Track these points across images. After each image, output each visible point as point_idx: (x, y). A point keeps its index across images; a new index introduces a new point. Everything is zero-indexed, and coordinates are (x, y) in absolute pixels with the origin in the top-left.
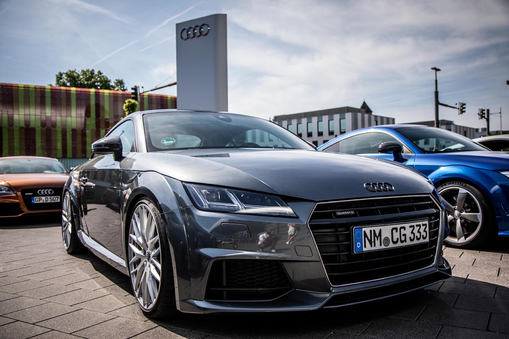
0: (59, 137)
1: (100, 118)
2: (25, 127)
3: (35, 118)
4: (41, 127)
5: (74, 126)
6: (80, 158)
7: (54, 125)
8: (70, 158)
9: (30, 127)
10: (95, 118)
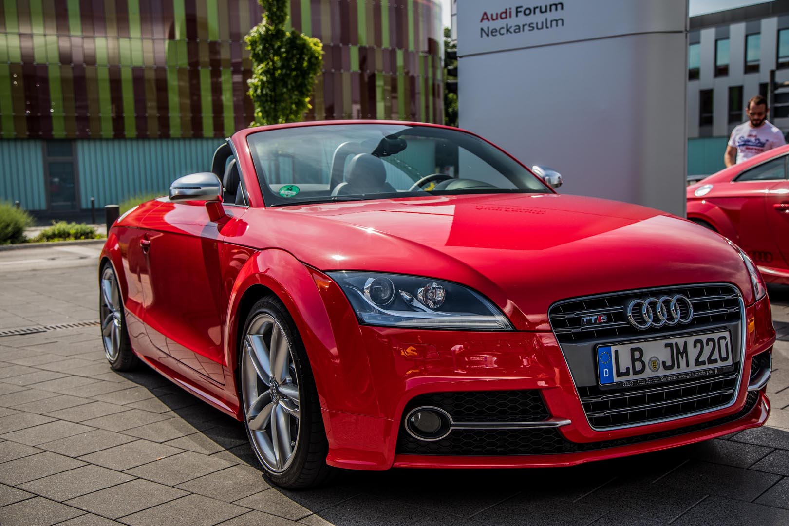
0: (105, 94)
1: (198, 40)
2: (22, 63)
3: (46, 41)
4: (60, 64)
5: (138, 61)
6: (155, 139)
7: (91, 60)
8: (131, 139)
9: (35, 64)
10: (187, 40)
